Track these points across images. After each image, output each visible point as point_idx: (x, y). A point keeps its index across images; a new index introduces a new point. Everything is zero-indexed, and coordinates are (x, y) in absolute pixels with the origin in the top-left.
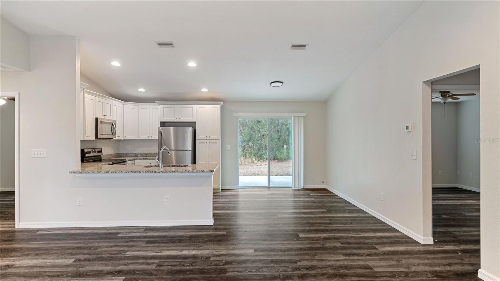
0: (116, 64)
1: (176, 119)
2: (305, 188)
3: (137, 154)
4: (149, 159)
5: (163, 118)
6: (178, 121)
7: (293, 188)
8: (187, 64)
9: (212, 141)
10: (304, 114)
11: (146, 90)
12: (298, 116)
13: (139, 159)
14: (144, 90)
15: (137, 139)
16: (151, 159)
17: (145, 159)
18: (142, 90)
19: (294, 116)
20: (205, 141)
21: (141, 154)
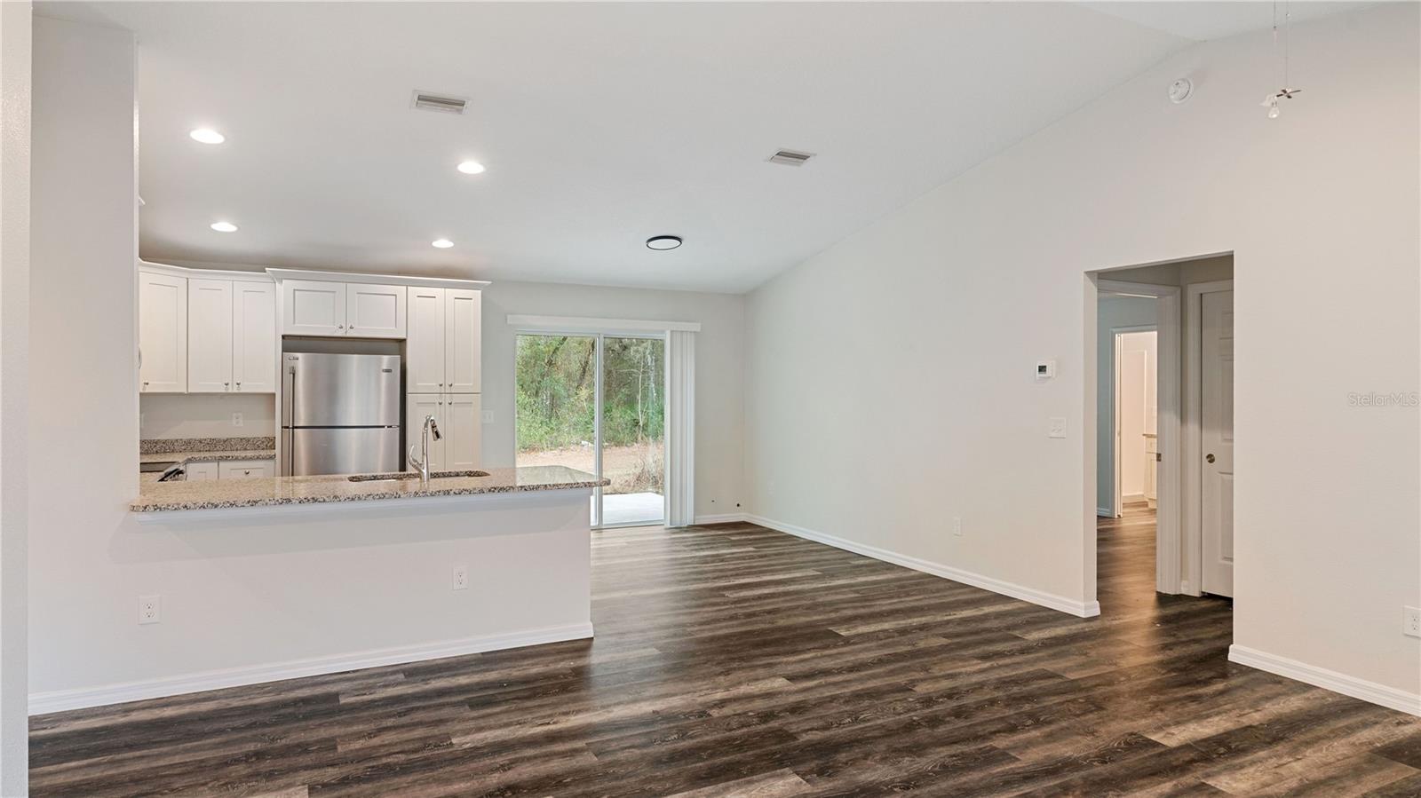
0: (207, 135)
1: (341, 327)
2: (697, 523)
3: (172, 442)
4: (244, 459)
5: (294, 323)
6: (348, 335)
7: (669, 526)
8: (456, 166)
9: (456, 399)
10: (696, 327)
11: (239, 228)
12: (682, 332)
13: (205, 460)
14: (233, 228)
15: (185, 391)
16: (251, 459)
17: (227, 459)
18: (224, 226)
19: (672, 332)
20: (436, 398)
21: (188, 442)
